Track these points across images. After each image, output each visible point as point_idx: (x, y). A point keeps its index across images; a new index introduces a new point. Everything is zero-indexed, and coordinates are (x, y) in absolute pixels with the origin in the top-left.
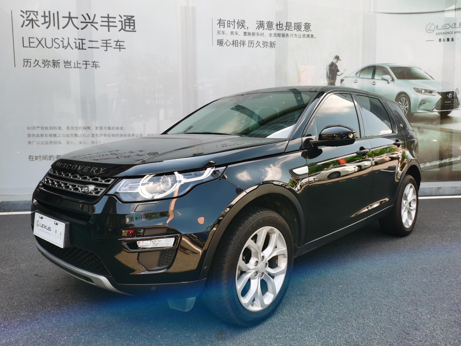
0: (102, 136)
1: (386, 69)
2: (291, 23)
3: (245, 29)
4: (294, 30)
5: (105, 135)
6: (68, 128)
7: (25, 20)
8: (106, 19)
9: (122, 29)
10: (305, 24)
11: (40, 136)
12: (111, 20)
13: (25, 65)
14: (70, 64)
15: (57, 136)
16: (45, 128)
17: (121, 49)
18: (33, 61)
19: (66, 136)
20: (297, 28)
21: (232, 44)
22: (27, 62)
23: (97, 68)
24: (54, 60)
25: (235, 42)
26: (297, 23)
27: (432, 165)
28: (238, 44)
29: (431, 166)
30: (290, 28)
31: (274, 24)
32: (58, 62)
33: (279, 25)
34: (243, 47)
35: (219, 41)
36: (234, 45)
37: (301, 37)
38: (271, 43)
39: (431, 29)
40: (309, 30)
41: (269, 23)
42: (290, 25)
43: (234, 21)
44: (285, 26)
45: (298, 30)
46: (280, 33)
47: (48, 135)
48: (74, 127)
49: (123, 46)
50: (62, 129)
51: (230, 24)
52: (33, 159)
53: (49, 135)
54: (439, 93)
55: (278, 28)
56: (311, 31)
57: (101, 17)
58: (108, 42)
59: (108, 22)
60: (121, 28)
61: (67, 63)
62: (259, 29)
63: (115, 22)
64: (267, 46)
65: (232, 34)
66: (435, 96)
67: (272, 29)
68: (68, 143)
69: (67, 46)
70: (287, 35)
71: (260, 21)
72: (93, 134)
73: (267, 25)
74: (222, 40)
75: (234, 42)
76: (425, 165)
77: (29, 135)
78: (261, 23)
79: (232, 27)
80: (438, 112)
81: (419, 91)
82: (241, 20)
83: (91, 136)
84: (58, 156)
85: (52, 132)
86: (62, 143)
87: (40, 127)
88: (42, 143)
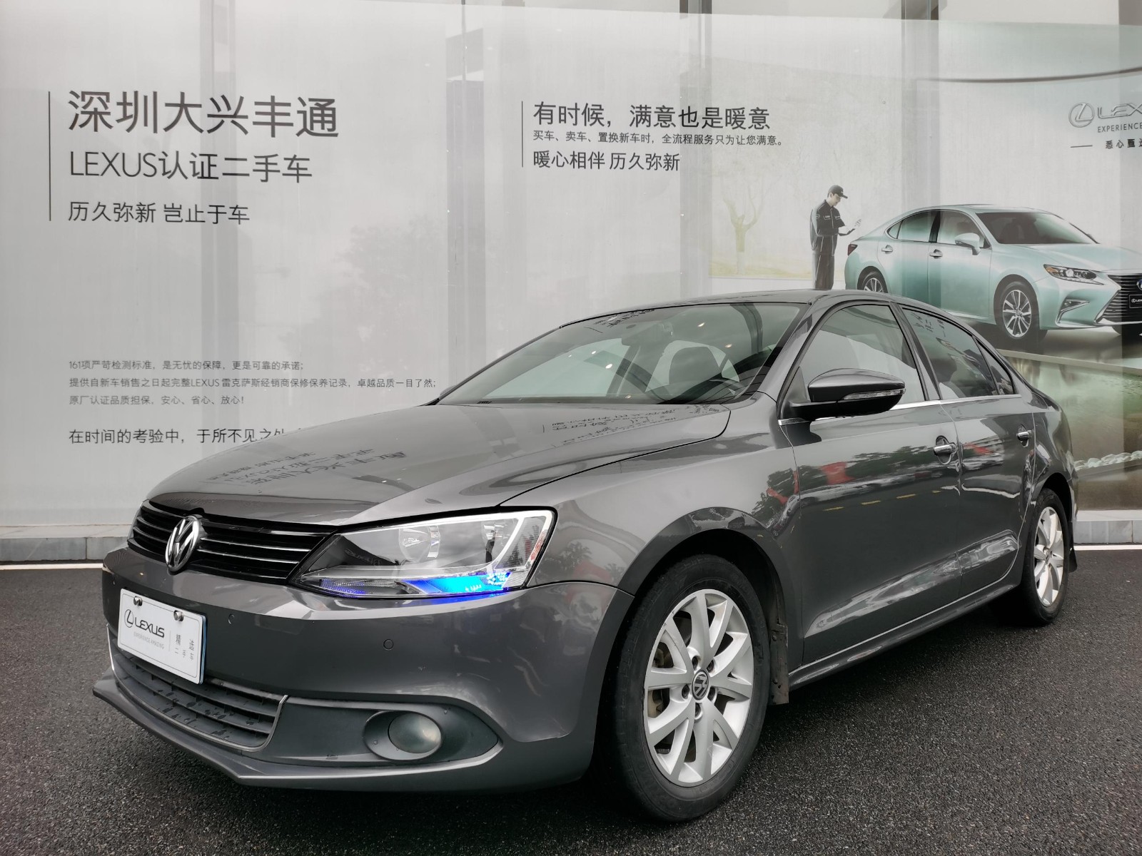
0: (249, 385)
1: (966, 217)
2: (718, 109)
3: (603, 125)
4: (726, 125)
5: (255, 382)
6: (167, 364)
7: (79, 112)
8: (268, 109)
9: (305, 129)
10: (753, 112)
11: (99, 383)
12: (278, 109)
13: (74, 217)
14: (179, 212)
15: (140, 385)
16: (111, 365)
17: (300, 177)
18: (91, 208)
19: (160, 383)
20: (733, 121)
21: (570, 162)
22: (79, 208)
23: (241, 221)
24: (141, 205)
25: (579, 157)
26: (734, 110)
27: (1105, 464)
28: (585, 162)
29: (1101, 468)
30: (714, 120)
31: (674, 113)
32: (151, 207)
33: (688, 115)
34: (599, 168)
35: (539, 155)
36: (576, 164)
37: (743, 142)
38: (668, 158)
39: (1082, 119)
40: (762, 125)
41: (662, 112)
42: (716, 114)
43: (574, 107)
44: (703, 118)
45: (735, 125)
46: (689, 133)
47: (119, 381)
48: (182, 363)
49: (306, 169)
50: (152, 365)
51: (565, 114)
52: (81, 440)
53: (122, 381)
54: (1112, 277)
55: (686, 123)
56: (769, 127)
57: (257, 103)
58: (270, 160)
59: (273, 114)
60: (302, 127)
61: (173, 211)
62: (637, 126)
63: (288, 114)
64: (658, 165)
65: (571, 138)
66: (1103, 284)
67: (671, 126)
68: (165, 400)
69: (172, 171)
70: (709, 138)
71: (641, 107)
72: (227, 380)
73: (657, 114)
74: (546, 154)
75: (576, 158)
76: (1086, 464)
77: (74, 382)
78: (643, 110)
79: (570, 121)
80: (1115, 327)
81: (1059, 273)
82: (593, 105)
83: (221, 383)
84: (140, 431)
85: (129, 374)
86: (151, 400)
87: (101, 363)
88: (103, 402)
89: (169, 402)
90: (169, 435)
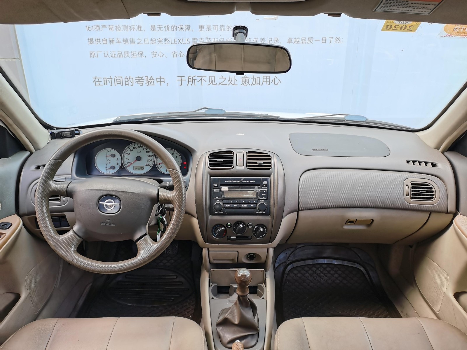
6: (153, 28)
11: (108, 42)
15: (136, 43)
16: (115, 28)
19: (150, 42)
47: (121, 41)
48: (163, 26)
50: (142, 29)
52: (101, 83)
53: (123, 40)
68: (154, 55)
77: (90, 41)
84: (139, 78)
85: (127, 35)
86: (144, 55)
87: (107, 26)
88: (112, 56)
89: (156, 56)
90: (159, 80)
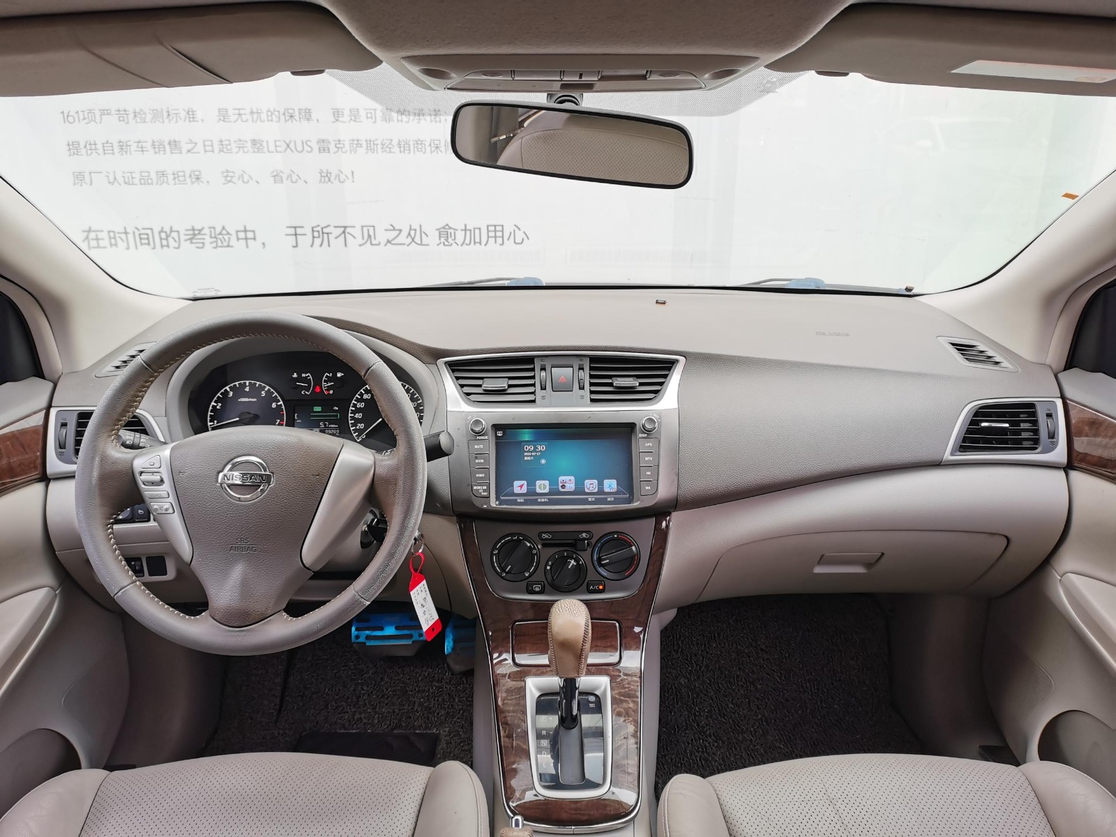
0: (362, 151)
5: (371, 146)
6: (223, 115)
11: (116, 149)
15: (184, 150)
16: (131, 116)
19: (216, 148)
47: (148, 145)
48: (248, 111)
50: (199, 115)
52: (102, 243)
53: (153, 145)
68: (228, 177)
72: (323, 141)
77: (73, 148)
83: (316, 147)
84: (193, 230)
85: (164, 131)
86: (204, 178)
87: (113, 112)
88: (127, 180)
89: (234, 180)
90: (242, 235)
